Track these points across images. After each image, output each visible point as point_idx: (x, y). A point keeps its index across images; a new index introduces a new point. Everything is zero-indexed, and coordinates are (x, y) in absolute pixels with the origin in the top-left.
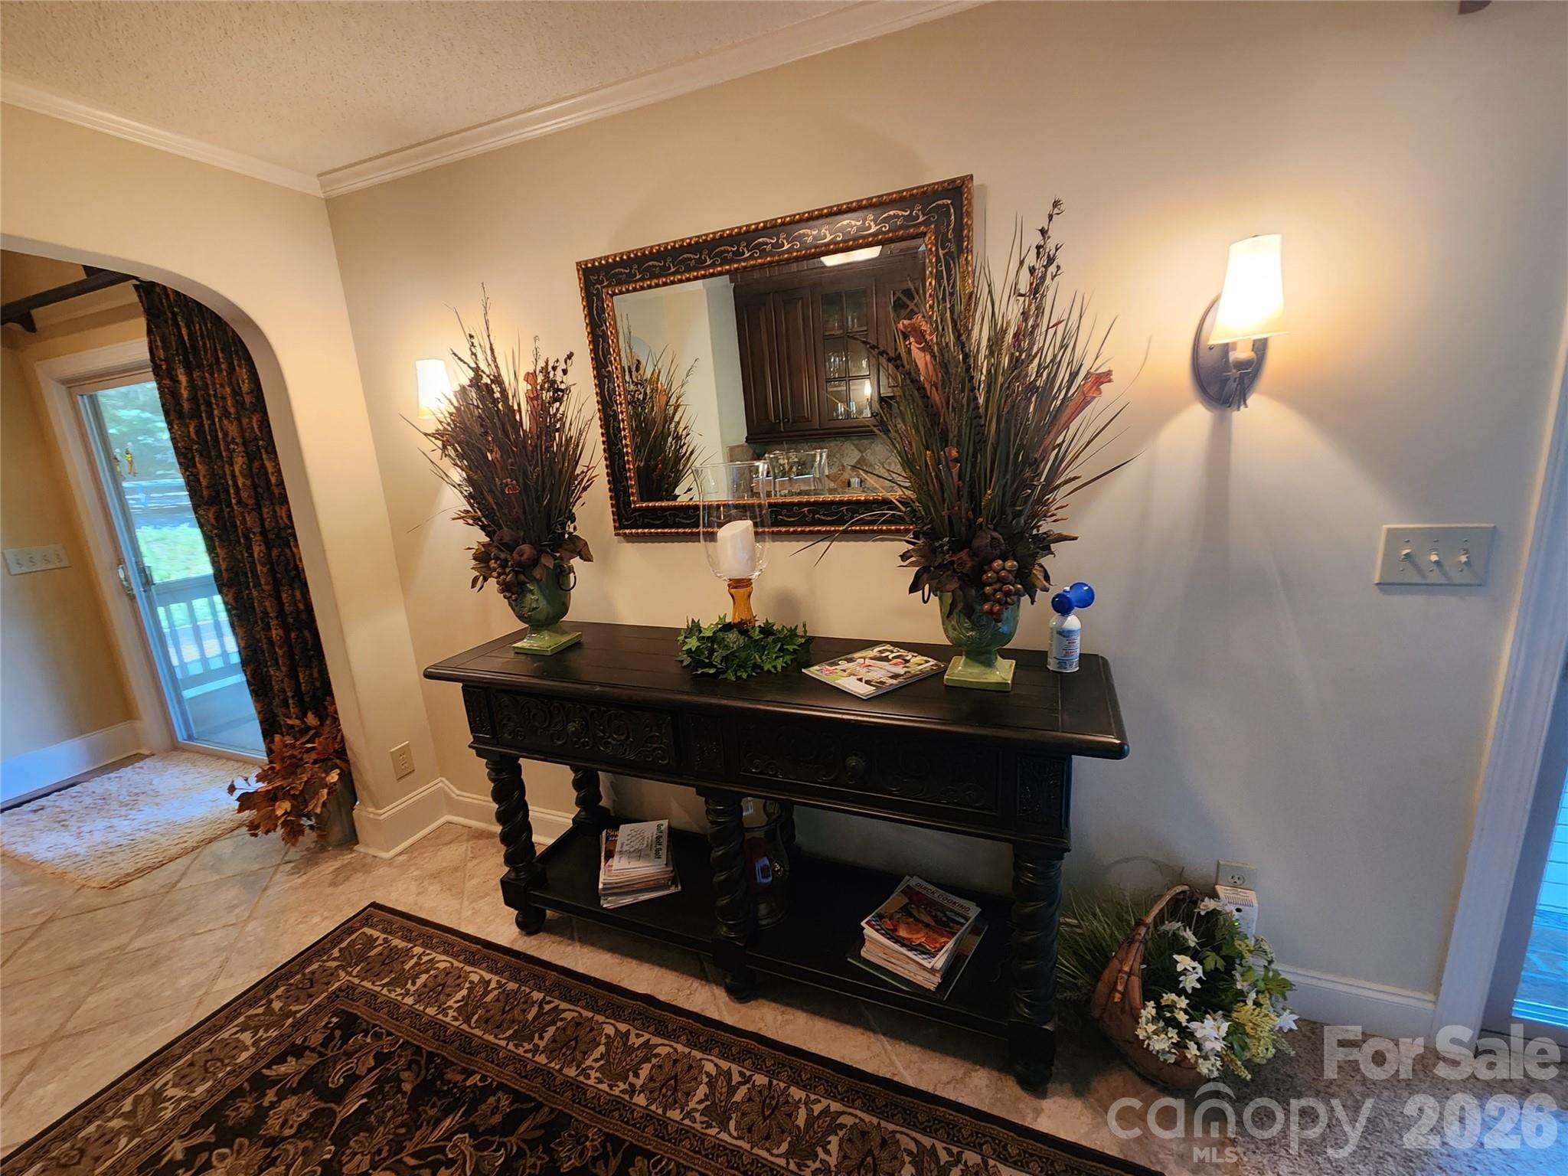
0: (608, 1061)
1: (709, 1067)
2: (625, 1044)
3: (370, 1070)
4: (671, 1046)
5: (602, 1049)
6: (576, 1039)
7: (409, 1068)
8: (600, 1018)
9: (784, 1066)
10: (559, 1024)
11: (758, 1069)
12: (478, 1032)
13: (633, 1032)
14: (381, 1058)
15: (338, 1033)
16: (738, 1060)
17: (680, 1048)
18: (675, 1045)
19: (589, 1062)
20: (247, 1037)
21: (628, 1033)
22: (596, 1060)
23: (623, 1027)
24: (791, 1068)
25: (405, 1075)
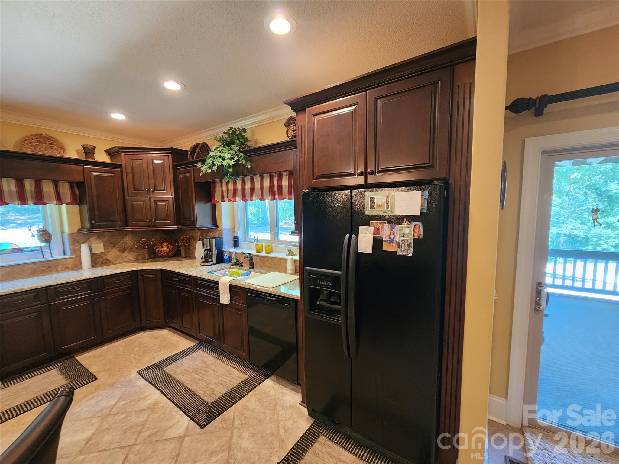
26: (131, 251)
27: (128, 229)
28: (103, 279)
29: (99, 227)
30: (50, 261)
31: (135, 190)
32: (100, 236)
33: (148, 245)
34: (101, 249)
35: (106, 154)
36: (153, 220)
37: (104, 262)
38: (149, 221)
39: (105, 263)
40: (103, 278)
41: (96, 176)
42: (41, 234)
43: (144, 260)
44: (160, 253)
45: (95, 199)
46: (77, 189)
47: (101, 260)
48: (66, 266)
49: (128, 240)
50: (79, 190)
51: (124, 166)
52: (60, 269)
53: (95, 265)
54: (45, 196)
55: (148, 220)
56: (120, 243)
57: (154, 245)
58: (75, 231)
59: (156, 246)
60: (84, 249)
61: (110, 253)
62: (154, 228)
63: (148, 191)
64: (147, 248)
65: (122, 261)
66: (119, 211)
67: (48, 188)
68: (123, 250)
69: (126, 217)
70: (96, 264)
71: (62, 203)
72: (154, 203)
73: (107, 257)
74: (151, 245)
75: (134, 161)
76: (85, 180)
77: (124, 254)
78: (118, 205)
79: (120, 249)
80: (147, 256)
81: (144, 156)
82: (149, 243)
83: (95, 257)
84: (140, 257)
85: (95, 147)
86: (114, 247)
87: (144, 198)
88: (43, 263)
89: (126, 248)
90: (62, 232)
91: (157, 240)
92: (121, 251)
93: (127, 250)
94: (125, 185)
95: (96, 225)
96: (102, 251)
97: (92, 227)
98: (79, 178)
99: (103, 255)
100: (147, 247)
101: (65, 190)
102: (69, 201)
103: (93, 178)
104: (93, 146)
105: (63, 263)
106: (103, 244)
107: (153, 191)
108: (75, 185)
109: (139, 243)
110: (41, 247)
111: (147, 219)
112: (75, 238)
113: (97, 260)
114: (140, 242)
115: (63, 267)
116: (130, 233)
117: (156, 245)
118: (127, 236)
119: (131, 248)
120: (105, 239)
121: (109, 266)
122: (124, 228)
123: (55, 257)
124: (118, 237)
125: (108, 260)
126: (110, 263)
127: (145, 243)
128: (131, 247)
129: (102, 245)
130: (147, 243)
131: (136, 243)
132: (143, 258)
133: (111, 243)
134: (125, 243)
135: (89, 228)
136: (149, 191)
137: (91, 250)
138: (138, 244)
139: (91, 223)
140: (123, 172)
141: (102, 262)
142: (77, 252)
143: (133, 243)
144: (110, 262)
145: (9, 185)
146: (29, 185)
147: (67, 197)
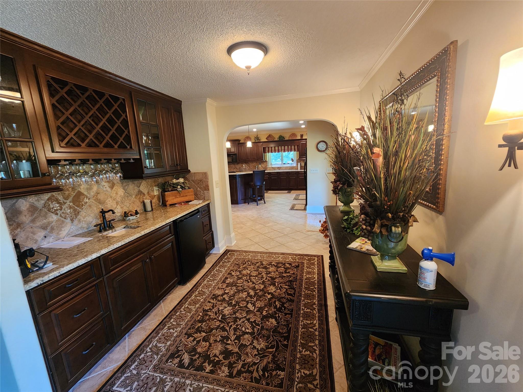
0: (307, 303)
1: (315, 322)
2: (313, 305)
3: (291, 273)
4: (316, 313)
5: (310, 301)
6: (310, 296)
7: (293, 278)
8: (316, 298)
9: (323, 338)
10: (312, 293)
11: (319, 332)
12: (304, 282)
13: (317, 305)
14: (294, 274)
15: (295, 267)
16: (319, 327)
17: (317, 315)
18: (317, 314)
19: (306, 301)
20: (290, 258)
21: (315, 304)
22: (307, 301)
23: (316, 303)
24: (323, 340)
25: (292, 278)
30: (293, 166)
42: (292, 160)
50: (298, 148)
54: (292, 149)
58: (298, 159)
60: (299, 164)
67: (293, 147)
90: (295, 159)
98: (298, 144)
101: (296, 147)
105: (295, 167)
112: (297, 161)
137: (301, 164)
139: (300, 157)
142: (297, 165)
145: (286, 147)
146: (289, 147)
147: (296, 150)
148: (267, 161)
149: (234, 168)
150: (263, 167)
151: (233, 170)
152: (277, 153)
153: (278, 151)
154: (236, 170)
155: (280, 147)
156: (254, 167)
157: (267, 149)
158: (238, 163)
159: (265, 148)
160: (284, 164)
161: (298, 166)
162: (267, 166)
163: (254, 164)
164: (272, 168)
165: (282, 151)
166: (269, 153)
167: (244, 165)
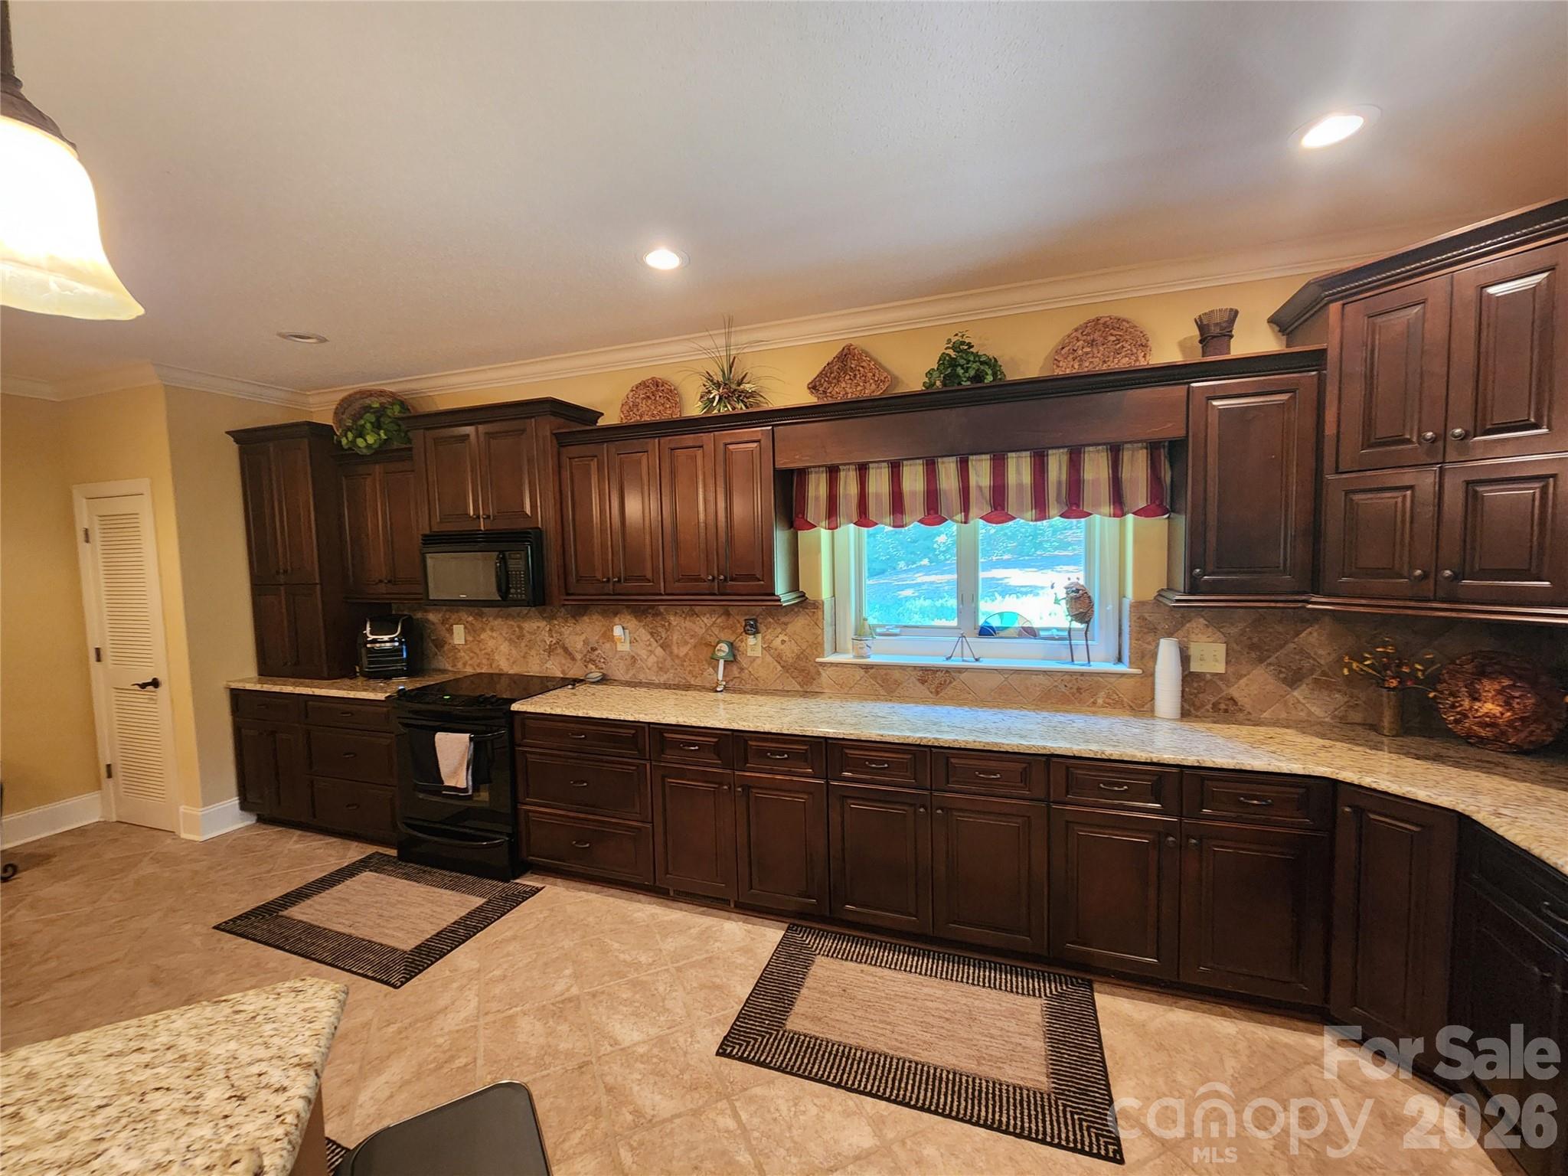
26: (1325, 683)
27: (1318, 603)
28: (1203, 779)
29: (1214, 588)
30: (1082, 674)
31: (1370, 446)
32: (1217, 619)
33: (1398, 675)
34: (1217, 661)
35: (1272, 329)
36: (1448, 573)
37: (1223, 706)
38: (1425, 576)
39: (1226, 711)
40: (1202, 773)
41: (1224, 412)
42: (1072, 598)
43: (1373, 735)
44: (1457, 722)
45: (1213, 490)
46: (1167, 466)
47: (1213, 700)
48: (1115, 696)
49: (1317, 643)
50: (1172, 467)
51: (1332, 355)
52: (1100, 701)
53: (1193, 712)
54: (1088, 493)
55: (1418, 572)
56: (1283, 651)
57: (1433, 681)
58: (1150, 595)
59: (1439, 687)
60: (1167, 651)
61: (1243, 681)
62: (1442, 611)
63: (1434, 440)
64: (1394, 689)
65: (1284, 715)
66: (1291, 532)
67: (1096, 469)
68: (1293, 679)
69: (1316, 554)
70: (1197, 709)
71: (1122, 509)
72: (1461, 495)
73: (1234, 691)
74: (1417, 680)
75: (1379, 320)
76: (1190, 434)
77: (1295, 693)
78: (1293, 509)
79: (1281, 672)
80: (1386, 722)
81: (1435, 284)
82: (1405, 669)
83: (1195, 685)
84: (1356, 717)
85: (1236, 313)
86: (1261, 660)
87: (1408, 477)
88: (1066, 677)
89: (1304, 671)
90: (1122, 595)
91: (1453, 662)
92: (1284, 680)
93: (1309, 680)
94: (1330, 429)
95: (1206, 581)
96: (1220, 668)
97: (1193, 587)
98: (1172, 429)
99: (1220, 683)
100: (1394, 683)
101: (1136, 469)
102: (1142, 504)
103: (1213, 419)
104: (1231, 310)
105: (1109, 686)
106: (1224, 646)
107: (1465, 437)
108: (1163, 452)
109: (1361, 663)
110: (1070, 630)
111: (1412, 568)
112: (1146, 615)
113: (1201, 696)
114: (1367, 659)
115: (1108, 696)
116: (1327, 619)
117: (1440, 682)
118: (1317, 627)
119: (1324, 674)
120: (1234, 631)
121: (1234, 729)
122: (1304, 598)
123: (1097, 666)
124: (1280, 628)
125: (1235, 703)
126: (1241, 716)
127: (1386, 667)
128: (1326, 668)
129: (1220, 649)
130: (1399, 666)
131: (1346, 659)
132: (1369, 721)
133: (1252, 647)
134: (1301, 651)
135: (1182, 589)
136: (1442, 437)
137: (1185, 659)
138: (1355, 665)
139: (1191, 576)
140: (1328, 381)
141: (1215, 706)
142: (1146, 658)
143: (1334, 656)
144: (1241, 710)
145: (1019, 470)
146: (1057, 466)
147: (1138, 493)
148: (817, 606)
149: (550, 650)
150: (778, 658)
151: (543, 662)
152: (914, 528)
153: (933, 513)
154: (567, 662)
155: (948, 473)
156: (706, 653)
157: (817, 488)
158: (580, 610)
159: (803, 473)
160: (986, 632)
161: (1149, 675)
162: (817, 646)
163: (707, 620)
164: (867, 668)
165: (966, 508)
166: (832, 527)
167: (618, 631)
